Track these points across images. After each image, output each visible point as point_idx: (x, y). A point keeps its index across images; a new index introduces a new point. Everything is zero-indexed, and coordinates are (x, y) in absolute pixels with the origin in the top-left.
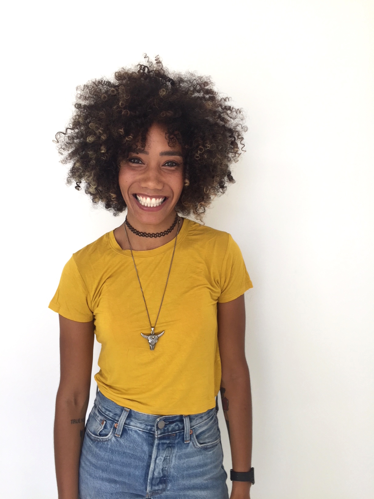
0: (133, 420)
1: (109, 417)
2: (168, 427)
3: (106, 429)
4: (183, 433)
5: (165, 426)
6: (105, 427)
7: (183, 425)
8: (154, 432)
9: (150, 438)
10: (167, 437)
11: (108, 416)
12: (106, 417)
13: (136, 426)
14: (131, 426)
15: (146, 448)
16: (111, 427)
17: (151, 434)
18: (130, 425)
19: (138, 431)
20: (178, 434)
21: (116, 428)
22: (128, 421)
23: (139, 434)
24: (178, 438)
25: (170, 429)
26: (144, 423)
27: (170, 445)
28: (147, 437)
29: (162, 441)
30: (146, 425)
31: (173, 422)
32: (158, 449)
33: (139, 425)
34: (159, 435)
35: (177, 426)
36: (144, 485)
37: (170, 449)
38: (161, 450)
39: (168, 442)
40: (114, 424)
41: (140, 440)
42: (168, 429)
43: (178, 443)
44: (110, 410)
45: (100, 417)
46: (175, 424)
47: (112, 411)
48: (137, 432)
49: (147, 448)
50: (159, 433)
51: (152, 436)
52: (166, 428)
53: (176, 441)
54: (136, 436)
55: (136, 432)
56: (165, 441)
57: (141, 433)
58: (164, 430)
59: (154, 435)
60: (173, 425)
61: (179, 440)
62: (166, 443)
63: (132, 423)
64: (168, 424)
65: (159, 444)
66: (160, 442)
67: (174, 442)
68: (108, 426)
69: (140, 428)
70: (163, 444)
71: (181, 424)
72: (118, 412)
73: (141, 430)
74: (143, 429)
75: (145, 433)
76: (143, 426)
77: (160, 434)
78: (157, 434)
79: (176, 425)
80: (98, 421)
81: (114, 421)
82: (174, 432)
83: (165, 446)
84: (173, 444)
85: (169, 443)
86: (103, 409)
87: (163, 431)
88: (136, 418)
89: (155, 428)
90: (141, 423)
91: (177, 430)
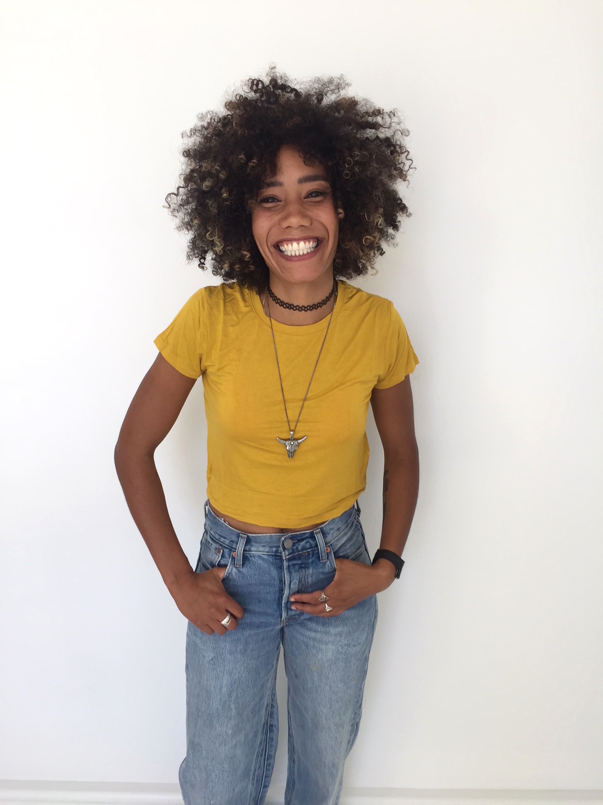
0: (253, 544)
1: (225, 544)
2: (297, 545)
3: (224, 558)
4: (317, 551)
5: (294, 545)
6: (223, 556)
7: (315, 542)
8: (281, 553)
9: (278, 561)
10: (297, 557)
11: (223, 543)
12: (221, 545)
13: (259, 551)
14: (253, 551)
15: (274, 573)
16: (230, 556)
17: (278, 556)
18: (251, 551)
19: (262, 555)
20: (311, 552)
21: (235, 558)
22: (247, 548)
23: (263, 559)
24: (312, 557)
25: (300, 548)
26: (267, 545)
27: (303, 566)
28: (274, 561)
29: (293, 562)
30: (271, 547)
31: (302, 540)
32: (290, 572)
33: (261, 549)
34: (287, 556)
35: (309, 544)
36: (278, 611)
37: (303, 570)
38: (293, 572)
39: (299, 562)
40: (232, 553)
41: (266, 565)
42: (297, 548)
43: (312, 563)
44: (225, 536)
45: (214, 545)
46: (305, 541)
47: (227, 537)
48: (262, 557)
49: (276, 573)
50: (287, 553)
51: (279, 558)
52: (295, 548)
53: (310, 561)
54: (260, 561)
55: (259, 557)
56: (295, 562)
57: (266, 557)
58: (293, 550)
59: (281, 557)
60: (303, 543)
61: (313, 558)
62: (297, 564)
63: (253, 549)
64: (297, 542)
65: (289, 566)
66: (290, 564)
67: (307, 562)
68: (226, 554)
69: (264, 552)
70: (294, 565)
71: (313, 541)
72: (234, 538)
73: (266, 553)
74: (268, 552)
75: (271, 556)
76: (267, 550)
77: (289, 555)
78: (285, 555)
79: (306, 543)
80: (213, 550)
81: (232, 549)
82: (305, 550)
83: (297, 567)
84: (306, 564)
85: (301, 564)
86: (217, 535)
87: (291, 551)
88: (256, 542)
89: (281, 549)
90: (263, 546)
91: (309, 548)
